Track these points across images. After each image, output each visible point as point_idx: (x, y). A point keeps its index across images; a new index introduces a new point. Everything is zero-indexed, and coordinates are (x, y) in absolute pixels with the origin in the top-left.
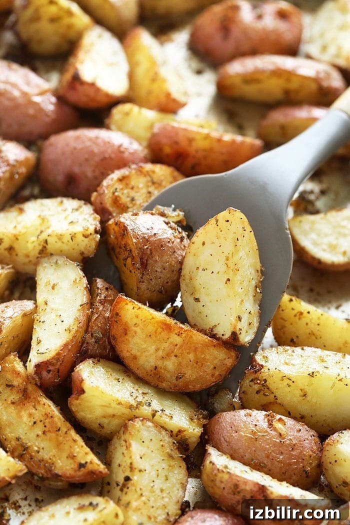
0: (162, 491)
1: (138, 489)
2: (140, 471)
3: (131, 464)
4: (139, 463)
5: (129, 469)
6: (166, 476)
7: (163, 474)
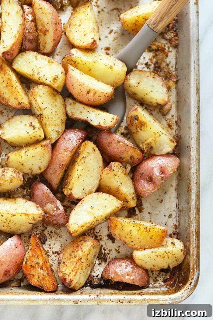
0: (56, 112)
1: (46, 117)
2: (44, 109)
3: (40, 107)
4: (43, 106)
5: (40, 110)
6: (55, 105)
7: (53, 105)
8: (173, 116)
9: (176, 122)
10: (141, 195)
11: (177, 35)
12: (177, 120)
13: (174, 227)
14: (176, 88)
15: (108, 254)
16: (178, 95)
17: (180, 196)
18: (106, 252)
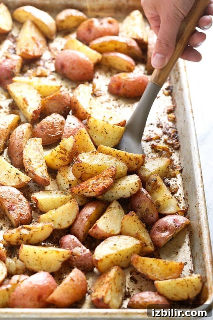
8: (180, 194)
9: (184, 198)
10: (159, 242)
11: (178, 141)
12: (184, 196)
13: (190, 271)
14: (181, 176)
15: (132, 292)
16: (183, 179)
17: (193, 247)
18: (130, 290)
